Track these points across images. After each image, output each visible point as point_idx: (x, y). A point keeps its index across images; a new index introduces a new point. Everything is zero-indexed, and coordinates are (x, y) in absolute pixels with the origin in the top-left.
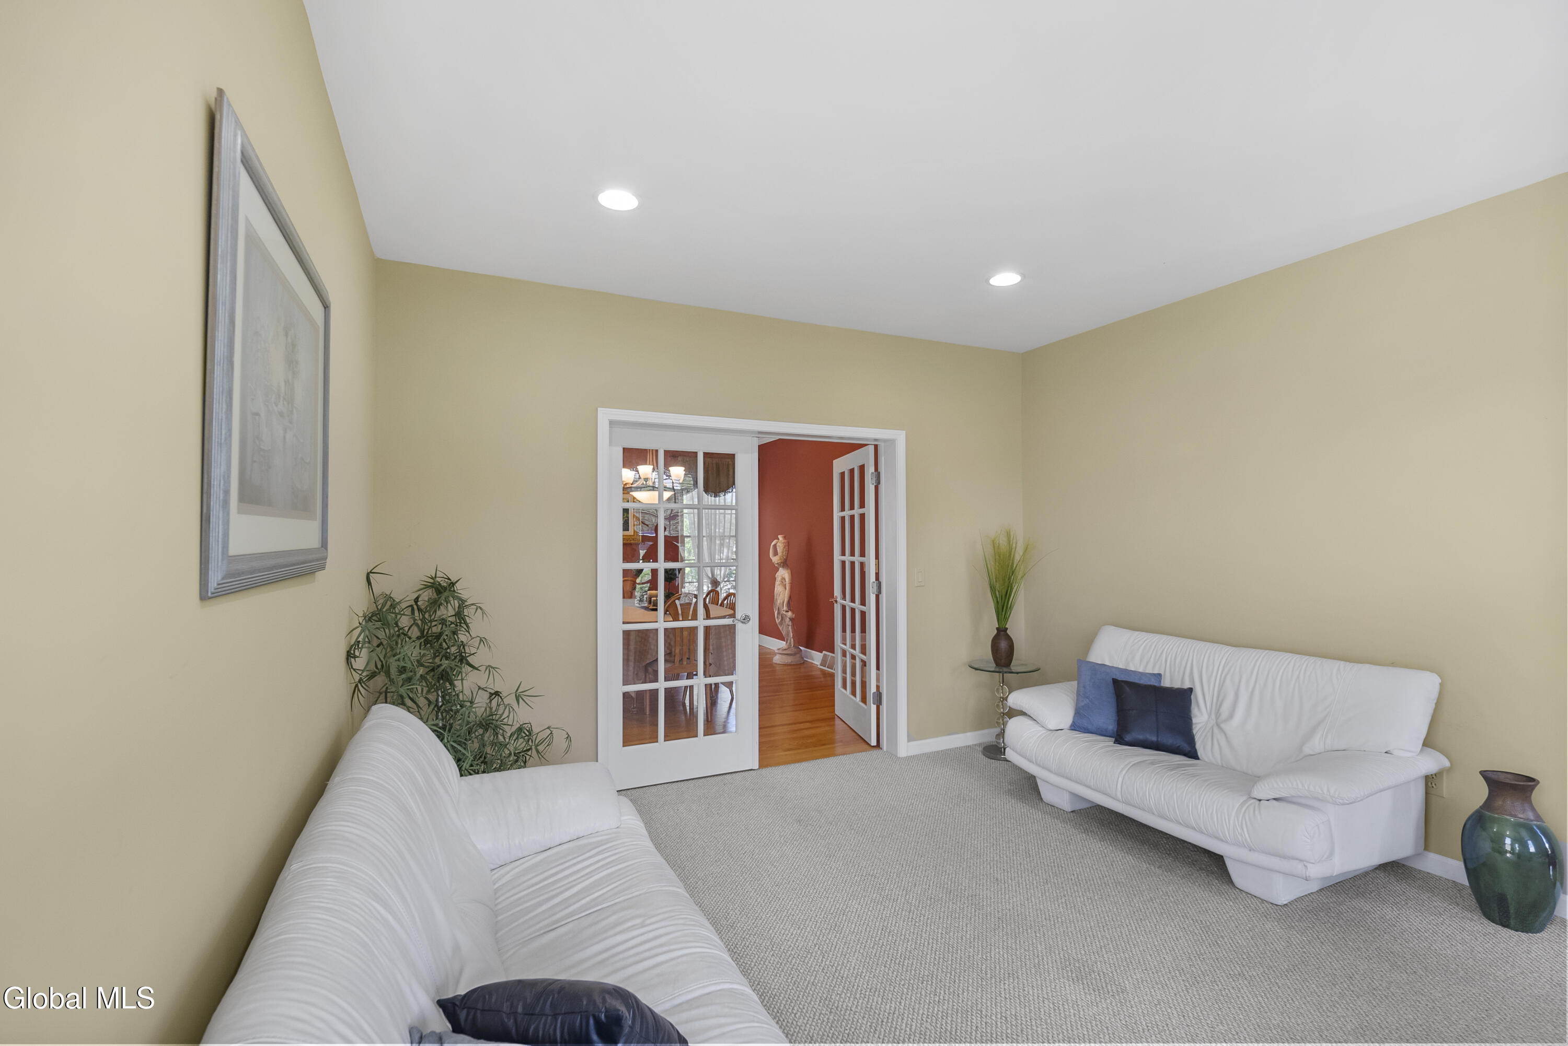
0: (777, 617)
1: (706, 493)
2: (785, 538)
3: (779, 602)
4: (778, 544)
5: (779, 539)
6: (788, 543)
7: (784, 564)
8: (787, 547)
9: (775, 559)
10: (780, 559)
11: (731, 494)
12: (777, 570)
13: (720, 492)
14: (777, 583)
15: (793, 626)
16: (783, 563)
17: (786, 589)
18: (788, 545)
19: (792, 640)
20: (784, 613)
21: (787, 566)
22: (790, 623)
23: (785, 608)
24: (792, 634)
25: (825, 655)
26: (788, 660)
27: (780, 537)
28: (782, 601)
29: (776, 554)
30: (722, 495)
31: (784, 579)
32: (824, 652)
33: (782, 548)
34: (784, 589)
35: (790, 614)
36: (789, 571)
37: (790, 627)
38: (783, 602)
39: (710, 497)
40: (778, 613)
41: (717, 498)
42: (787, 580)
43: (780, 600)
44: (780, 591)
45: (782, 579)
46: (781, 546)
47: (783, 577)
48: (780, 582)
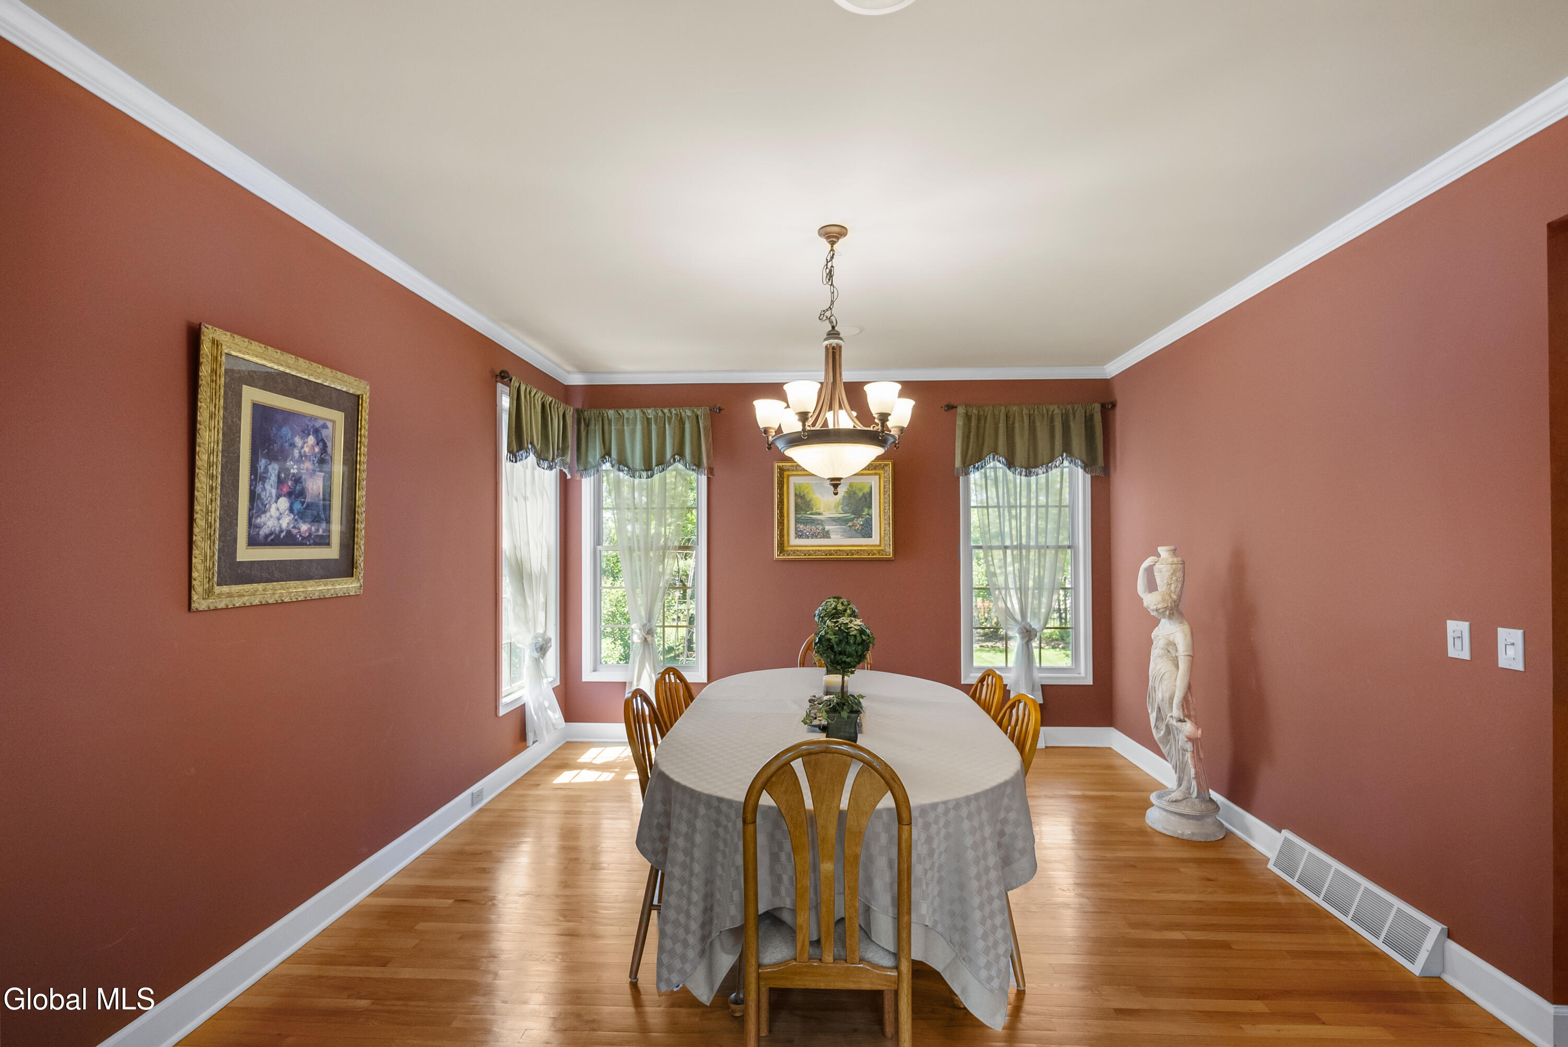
0: (1156, 727)
1: (1009, 468)
2: (1174, 552)
3: (1159, 695)
4: (1157, 566)
5: (1159, 556)
6: (1183, 563)
7: (1175, 610)
8: (1180, 574)
9: (1151, 601)
10: (1164, 600)
11: (1059, 470)
12: (1156, 623)
13: (1036, 467)
14: (1156, 651)
15: (1196, 753)
16: (1171, 609)
17: (1177, 667)
18: (1184, 570)
19: (1194, 783)
20: (1174, 722)
21: (1181, 614)
22: (1189, 746)
23: (1176, 712)
24: (1193, 771)
25: (1286, 839)
26: (1186, 829)
27: (1163, 551)
28: (1167, 695)
29: (1152, 586)
30: (1040, 472)
31: (1171, 645)
32: (1286, 833)
33: (1168, 574)
34: (1174, 669)
35: (1188, 728)
36: (1186, 627)
37: (1188, 755)
38: (1171, 699)
39: (1018, 477)
40: (1159, 718)
41: (1033, 478)
42: (1184, 652)
43: (1162, 691)
44: (1163, 671)
45: (1168, 645)
46: (1165, 570)
47: (1171, 639)
48: (1162, 651)
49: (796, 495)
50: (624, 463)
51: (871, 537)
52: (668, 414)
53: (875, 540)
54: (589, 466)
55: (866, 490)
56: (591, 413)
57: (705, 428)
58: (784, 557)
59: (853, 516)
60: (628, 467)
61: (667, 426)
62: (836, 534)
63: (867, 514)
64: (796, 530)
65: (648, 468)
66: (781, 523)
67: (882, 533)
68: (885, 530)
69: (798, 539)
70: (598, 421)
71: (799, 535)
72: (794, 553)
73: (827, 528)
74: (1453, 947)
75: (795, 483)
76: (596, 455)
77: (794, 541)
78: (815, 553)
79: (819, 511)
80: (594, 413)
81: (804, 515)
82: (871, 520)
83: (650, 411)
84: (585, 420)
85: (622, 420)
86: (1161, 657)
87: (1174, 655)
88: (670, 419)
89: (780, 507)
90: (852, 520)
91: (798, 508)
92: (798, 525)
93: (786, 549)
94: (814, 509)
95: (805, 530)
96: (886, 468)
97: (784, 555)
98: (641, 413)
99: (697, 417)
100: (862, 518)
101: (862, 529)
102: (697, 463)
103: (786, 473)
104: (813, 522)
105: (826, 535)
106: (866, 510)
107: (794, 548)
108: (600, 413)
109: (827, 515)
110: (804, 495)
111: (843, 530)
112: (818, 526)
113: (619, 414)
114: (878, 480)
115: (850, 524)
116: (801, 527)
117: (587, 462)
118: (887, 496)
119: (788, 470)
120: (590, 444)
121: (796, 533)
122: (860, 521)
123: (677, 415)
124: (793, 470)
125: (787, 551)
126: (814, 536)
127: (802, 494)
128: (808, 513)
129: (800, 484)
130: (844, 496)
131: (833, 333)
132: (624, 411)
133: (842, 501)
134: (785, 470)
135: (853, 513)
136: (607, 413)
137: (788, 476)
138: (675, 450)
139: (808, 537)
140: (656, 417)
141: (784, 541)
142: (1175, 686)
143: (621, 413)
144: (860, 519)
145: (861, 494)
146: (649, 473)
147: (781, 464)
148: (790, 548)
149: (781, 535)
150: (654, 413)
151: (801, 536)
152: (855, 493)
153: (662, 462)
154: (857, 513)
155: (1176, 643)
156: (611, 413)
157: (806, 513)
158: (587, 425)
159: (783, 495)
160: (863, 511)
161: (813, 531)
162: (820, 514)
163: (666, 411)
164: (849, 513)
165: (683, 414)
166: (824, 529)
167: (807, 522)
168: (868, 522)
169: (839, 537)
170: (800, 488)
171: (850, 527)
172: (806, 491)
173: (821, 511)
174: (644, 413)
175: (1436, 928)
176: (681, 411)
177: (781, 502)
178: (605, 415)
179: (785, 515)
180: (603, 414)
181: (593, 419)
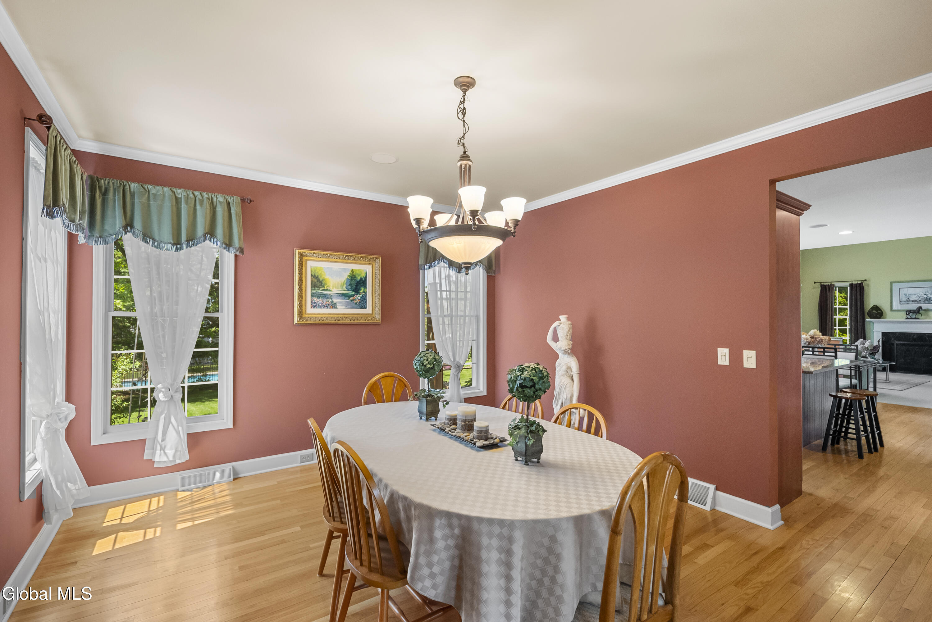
1: (449, 267)
2: (568, 319)
4: (560, 327)
5: (560, 321)
9: (557, 346)
10: (565, 345)
12: (559, 356)
14: (559, 372)
16: (569, 351)
17: (573, 380)
27: (562, 318)
28: (569, 396)
29: (556, 339)
31: (569, 368)
33: (565, 331)
34: (571, 381)
36: (575, 359)
38: (571, 398)
42: (576, 371)
43: (566, 394)
44: (566, 383)
45: (567, 368)
46: (565, 328)
47: (569, 365)
48: (564, 372)
49: (312, 275)
50: (149, 235)
51: (366, 308)
52: (199, 197)
53: (368, 310)
54: (105, 234)
55: (363, 275)
56: (109, 182)
57: (237, 214)
58: (303, 322)
59: (353, 293)
60: (154, 240)
61: (198, 207)
62: (342, 306)
63: (363, 292)
64: (311, 302)
65: (176, 243)
66: (300, 296)
67: (374, 305)
68: (376, 304)
69: (312, 309)
70: (118, 191)
71: (314, 306)
72: (311, 319)
73: (335, 301)
74: (719, 493)
75: (311, 267)
76: (115, 224)
77: (310, 310)
78: (327, 319)
79: (329, 288)
80: (113, 183)
81: (318, 291)
82: (366, 296)
83: (179, 191)
84: (100, 188)
85: (147, 194)
86: (563, 375)
87: (570, 374)
88: (202, 202)
89: (300, 283)
90: (353, 296)
91: (313, 286)
92: (313, 298)
93: (303, 316)
94: (326, 286)
95: (318, 302)
96: (377, 261)
97: (303, 321)
98: (171, 193)
99: (229, 204)
100: (360, 294)
101: (360, 302)
102: (228, 243)
103: (305, 258)
104: (325, 296)
105: (334, 306)
106: (362, 289)
107: (310, 316)
108: (121, 184)
109: (335, 291)
110: (318, 276)
111: (347, 303)
112: (328, 300)
113: (144, 188)
114: (371, 268)
115: (352, 298)
116: (316, 299)
117: (103, 229)
118: (377, 280)
119: (307, 256)
120: (109, 212)
121: (311, 304)
122: (359, 297)
123: (209, 199)
124: (310, 257)
125: (305, 317)
126: (325, 306)
127: (316, 275)
128: (321, 289)
129: (316, 267)
130: (347, 279)
131: (465, 156)
132: (150, 187)
133: (346, 282)
134: (304, 256)
135: (353, 291)
136: (129, 185)
137: (306, 260)
138: (207, 229)
139: (321, 308)
140: (187, 198)
141: (302, 310)
142: (573, 390)
143: (146, 187)
144: (359, 295)
145: (359, 278)
146: (178, 246)
147: (301, 251)
148: (307, 316)
149: (300, 306)
150: (185, 194)
151: (315, 306)
152: (355, 277)
153: (191, 239)
154: (357, 290)
155: (572, 367)
156: (134, 186)
157: (319, 289)
158: (105, 194)
159: (302, 275)
160: (361, 290)
161: (324, 303)
162: (329, 290)
163: (197, 193)
164: (351, 290)
165: (215, 199)
166: (333, 301)
167: (319, 296)
168: (364, 298)
169: (344, 307)
170: (315, 270)
171: (352, 300)
172: (320, 272)
173: (331, 288)
174: (173, 192)
175: (712, 487)
176: (213, 196)
177: (300, 280)
178: (128, 187)
179: (303, 290)
180: (125, 186)
181: (112, 188)
